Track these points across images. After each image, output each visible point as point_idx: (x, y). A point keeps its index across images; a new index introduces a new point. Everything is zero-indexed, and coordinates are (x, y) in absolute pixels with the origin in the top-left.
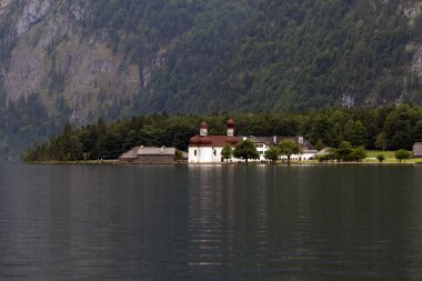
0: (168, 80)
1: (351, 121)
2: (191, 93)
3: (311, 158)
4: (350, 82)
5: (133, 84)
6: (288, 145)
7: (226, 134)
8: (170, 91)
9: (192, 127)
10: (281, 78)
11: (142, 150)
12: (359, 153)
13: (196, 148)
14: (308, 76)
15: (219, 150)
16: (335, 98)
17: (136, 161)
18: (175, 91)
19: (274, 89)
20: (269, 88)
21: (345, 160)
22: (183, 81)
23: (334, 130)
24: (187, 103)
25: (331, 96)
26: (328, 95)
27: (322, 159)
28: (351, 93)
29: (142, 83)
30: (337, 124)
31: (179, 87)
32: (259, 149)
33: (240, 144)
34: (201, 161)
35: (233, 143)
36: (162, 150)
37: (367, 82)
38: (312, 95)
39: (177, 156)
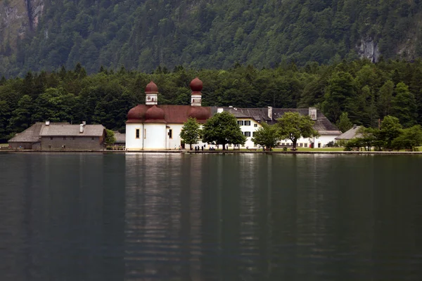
0: (72, 15)
1: (390, 82)
2: (111, 37)
3: (330, 145)
4: (373, 20)
5: (16, 21)
6: (294, 123)
7: (189, 103)
8: (76, 34)
9: (126, 90)
10: (259, 13)
11: (48, 129)
12: (411, 137)
13: (139, 126)
14: (304, 10)
15: (177, 129)
16: (349, 45)
17: (38, 147)
18: (85, 34)
19: (248, 32)
20: (240, 30)
21: (389, 147)
22: (98, 18)
23: (362, 98)
24: (104, 53)
25: (342, 44)
26: (337, 41)
27: (349, 146)
28: (375, 37)
29: (31, 20)
30: (366, 88)
31: (91, 27)
32: (244, 129)
33: (212, 119)
34: (147, 148)
35: (202, 118)
36: (82, 129)
37: (401, 20)
38: (312, 42)
39: (106, 139)
